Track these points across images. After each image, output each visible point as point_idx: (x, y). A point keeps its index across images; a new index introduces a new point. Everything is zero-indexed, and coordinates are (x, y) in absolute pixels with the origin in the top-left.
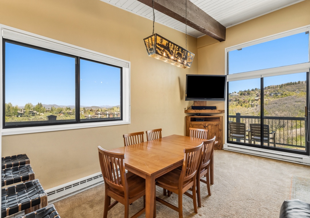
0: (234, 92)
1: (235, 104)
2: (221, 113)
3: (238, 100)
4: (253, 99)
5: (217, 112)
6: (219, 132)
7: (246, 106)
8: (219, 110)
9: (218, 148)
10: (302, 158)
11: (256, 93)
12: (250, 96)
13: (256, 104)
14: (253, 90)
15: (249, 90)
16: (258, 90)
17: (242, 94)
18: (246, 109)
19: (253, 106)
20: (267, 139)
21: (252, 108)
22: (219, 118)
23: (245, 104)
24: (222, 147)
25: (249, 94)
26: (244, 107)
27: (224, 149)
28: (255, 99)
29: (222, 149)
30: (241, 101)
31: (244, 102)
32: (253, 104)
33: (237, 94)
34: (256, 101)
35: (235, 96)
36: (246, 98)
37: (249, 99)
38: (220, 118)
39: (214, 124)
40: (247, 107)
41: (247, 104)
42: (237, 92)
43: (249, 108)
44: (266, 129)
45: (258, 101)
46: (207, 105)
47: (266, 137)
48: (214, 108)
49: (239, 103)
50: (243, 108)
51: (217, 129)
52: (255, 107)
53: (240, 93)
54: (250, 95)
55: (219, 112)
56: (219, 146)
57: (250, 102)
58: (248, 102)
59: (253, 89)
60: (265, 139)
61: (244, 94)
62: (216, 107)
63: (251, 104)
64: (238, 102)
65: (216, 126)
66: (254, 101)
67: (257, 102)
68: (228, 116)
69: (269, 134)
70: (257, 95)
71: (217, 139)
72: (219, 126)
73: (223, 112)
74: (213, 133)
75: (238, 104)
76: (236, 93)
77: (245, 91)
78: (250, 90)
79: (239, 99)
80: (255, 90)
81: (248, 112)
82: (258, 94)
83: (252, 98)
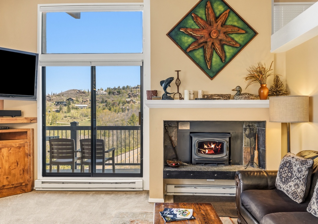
0: (100, 89)
1: (101, 108)
2: (31, 123)
3: (106, 101)
4: (124, 101)
5: (22, 122)
6: (26, 159)
7: (115, 111)
8: (26, 118)
9: (24, 189)
10: (134, 183)
11: (128, 93)
12: (120, 97)
13: (128, 108)
14: (124, 88)
15: (119, 87)
16: (130, 88)
17: (111, 92)
18: (116, 115)
19: (124, 111)
20: (101, 160)
21: (122, 113)
22: (25, 133)
23: (115, 108)
24: (33, 185)
25: (119, 93)
26: (113, 111)
27: (36, 189)
28: (126, 101)
29: (32, 190)
30: (110, 103)
31: (113, 105)
32: (124, 107)
33: (105, 93)
34: (128, 103)
35: (102, 94)
36: (116, 98)
37: (119, 100)
38: (28, 132)
39: (14, 145)
40: (117, 111)
41: (117, 108)
42: (104, 90)
43: (119, 114)
44: (99, 145)
45: (129, 103)
46: (6, 108)
47: (99, 158)
48: (18, 114)
49: (106, 105)
50: (112, 113)
51: (21, 154)
52: (127, 112)
53: (108, 91)
54: (121, 95)
55: (25, 121)
56: (26, 185)
57: (121, 104)
58: (118, 105)
59: (124, 86)
60: (98, 161)
61: (113, 93)
62: (20, 111)
63: (122, 108)
64: (104, 104)
65: (19, 147)
66: (126, 103)
67: (129, 106)
68: (44, 129)
69: (104, 152)
70: (128, 95)
71: (22, 172)
72: (26, 147)
73: (33, 120)
74: (12, 163)
75: (105, 107)
76: (102, 90)
77: (115, 89)
78: (121, 88)
79: (106, 99)
80: (127, 88)
81: (118, 119)
82: (129, 93)
83: (123, 99)
